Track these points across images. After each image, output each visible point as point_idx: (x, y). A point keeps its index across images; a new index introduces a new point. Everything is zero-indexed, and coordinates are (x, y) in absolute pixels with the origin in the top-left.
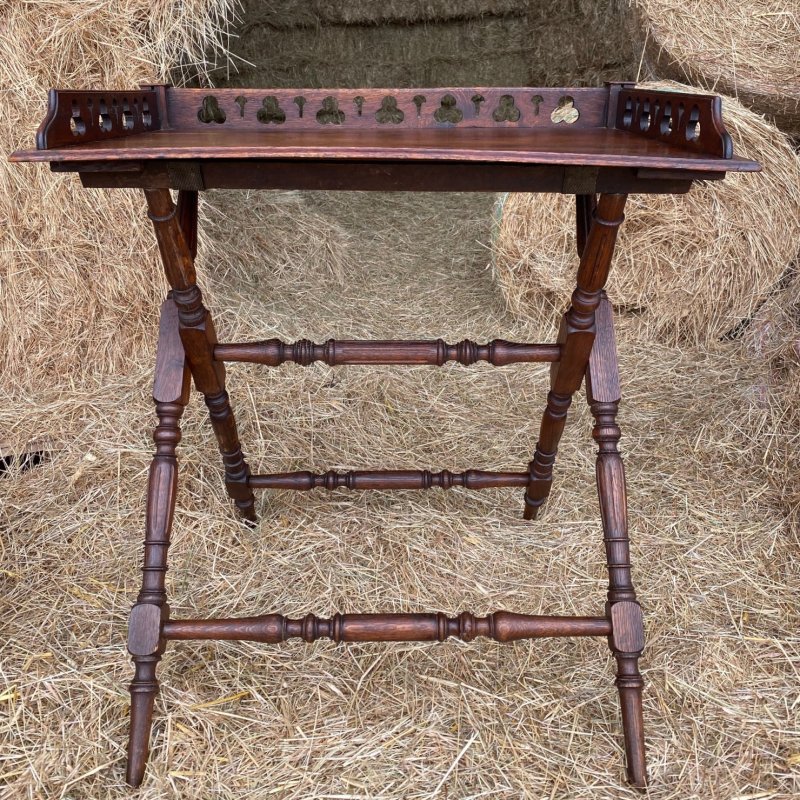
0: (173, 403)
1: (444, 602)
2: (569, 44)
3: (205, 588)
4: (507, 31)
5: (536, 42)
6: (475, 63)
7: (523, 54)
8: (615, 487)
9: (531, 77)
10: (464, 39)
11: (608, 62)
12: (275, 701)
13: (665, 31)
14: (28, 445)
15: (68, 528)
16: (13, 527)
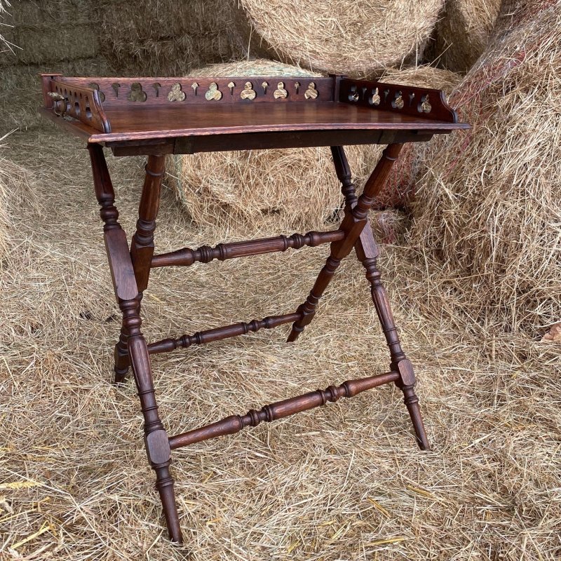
1: (276, 396)
2: (130, 20)
4: (76, 7)
5: (101, 17)
6: (55, 31)
7: (92, 26)
9: (100, 44)
10: (42, 12)
11: (163, 35)
13: (263, 26)
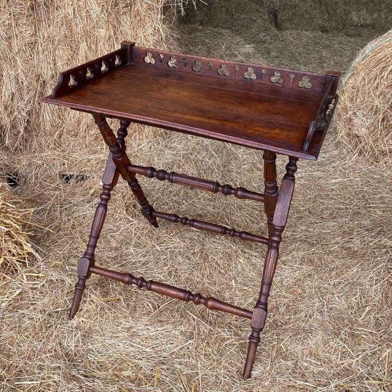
0: (108, 185)
3: (127, 251)
8: (270, 262)
12: (128, 304)
14: (80, 172)
15: (84, 213)
16: (65, 207)
